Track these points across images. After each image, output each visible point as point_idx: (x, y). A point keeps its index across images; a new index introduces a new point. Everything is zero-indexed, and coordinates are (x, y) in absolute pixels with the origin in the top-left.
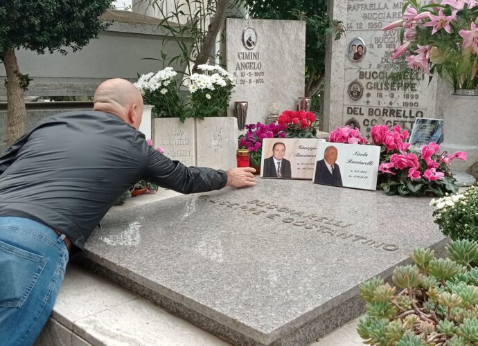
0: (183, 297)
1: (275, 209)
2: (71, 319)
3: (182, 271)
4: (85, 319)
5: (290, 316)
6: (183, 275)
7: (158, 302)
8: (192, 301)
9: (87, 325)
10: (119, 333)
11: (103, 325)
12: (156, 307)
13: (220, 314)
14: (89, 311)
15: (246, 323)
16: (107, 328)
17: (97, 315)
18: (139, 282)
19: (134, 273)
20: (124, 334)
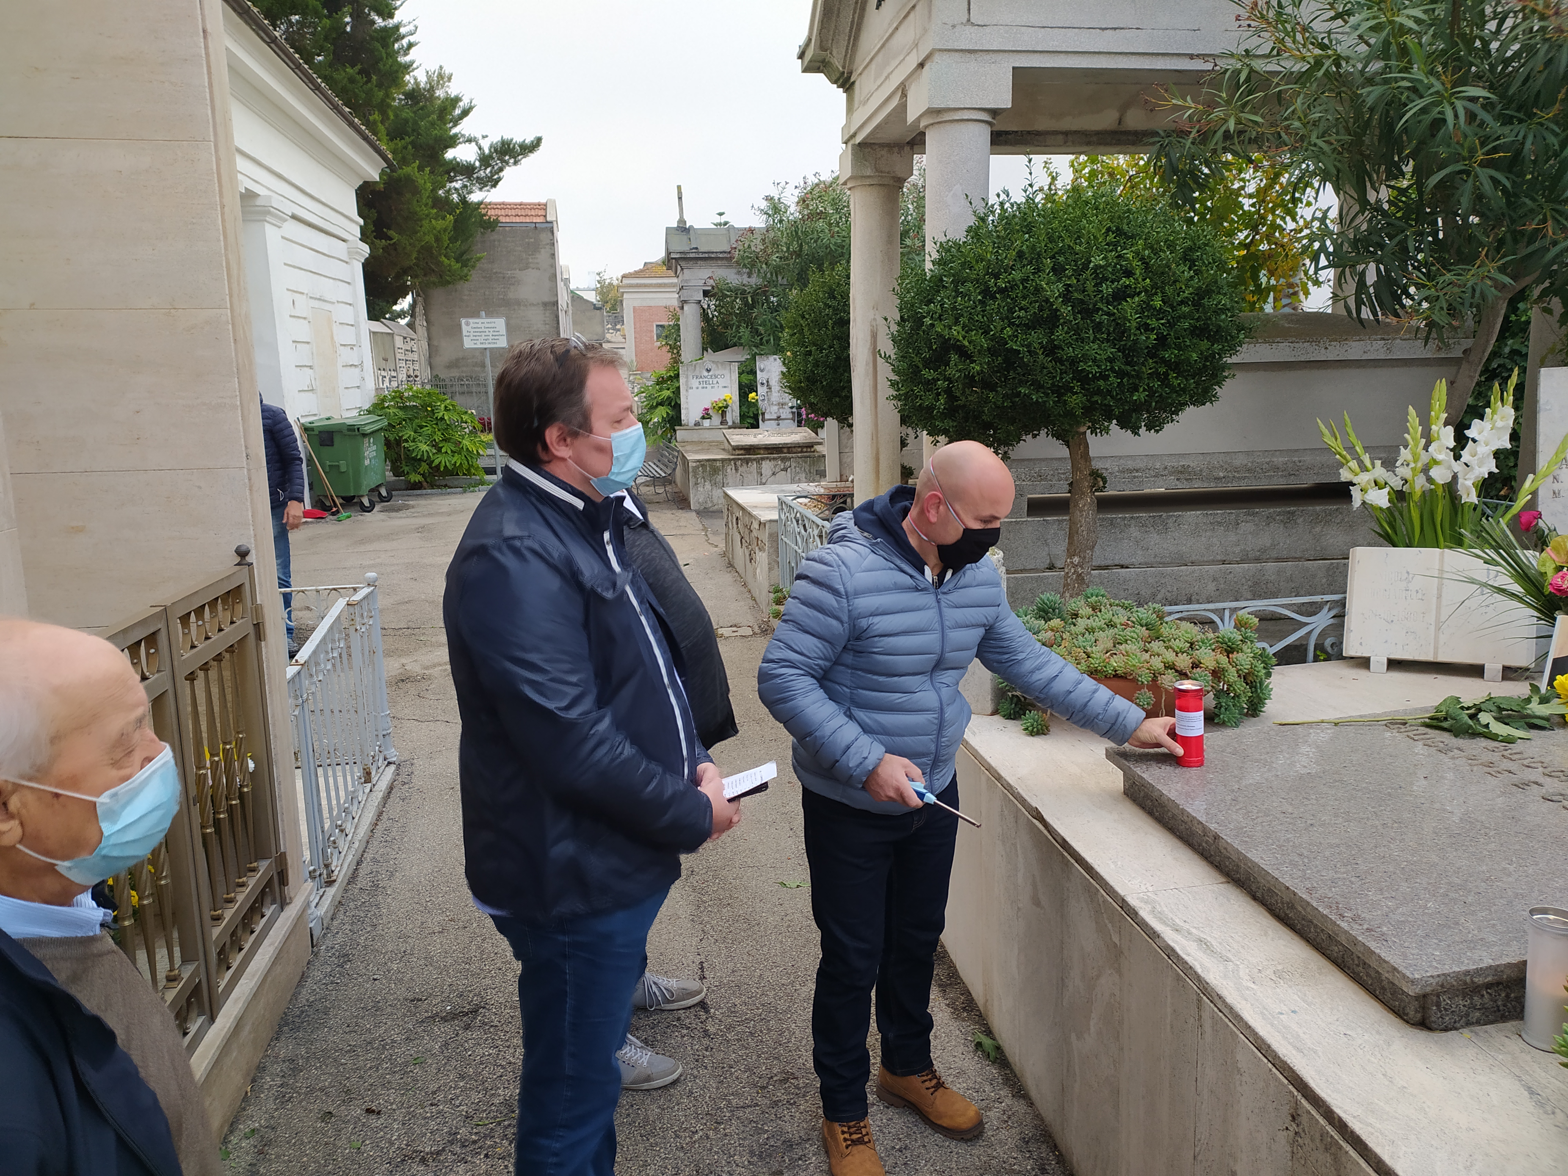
0: (1295, 894)
1: (1541, 769)
2: (1121, 891)
3: (1306, 853)
4: (1141, 895)
5: (1466, 961)
6: (1306, 860)
7: (1259, 895)
8: (1308, 903)
9: (1142, 905)
10: (1186, 926)
11: (1165, 909)
12: (1253, 902)
13: (1346, 932)
14: (1148, 885)
15: (1383, 955)
16: (1171, 915)
17: (1158, 893)
18: (1234, 857)
19: (1227, 842)
20: (1194, 931)
